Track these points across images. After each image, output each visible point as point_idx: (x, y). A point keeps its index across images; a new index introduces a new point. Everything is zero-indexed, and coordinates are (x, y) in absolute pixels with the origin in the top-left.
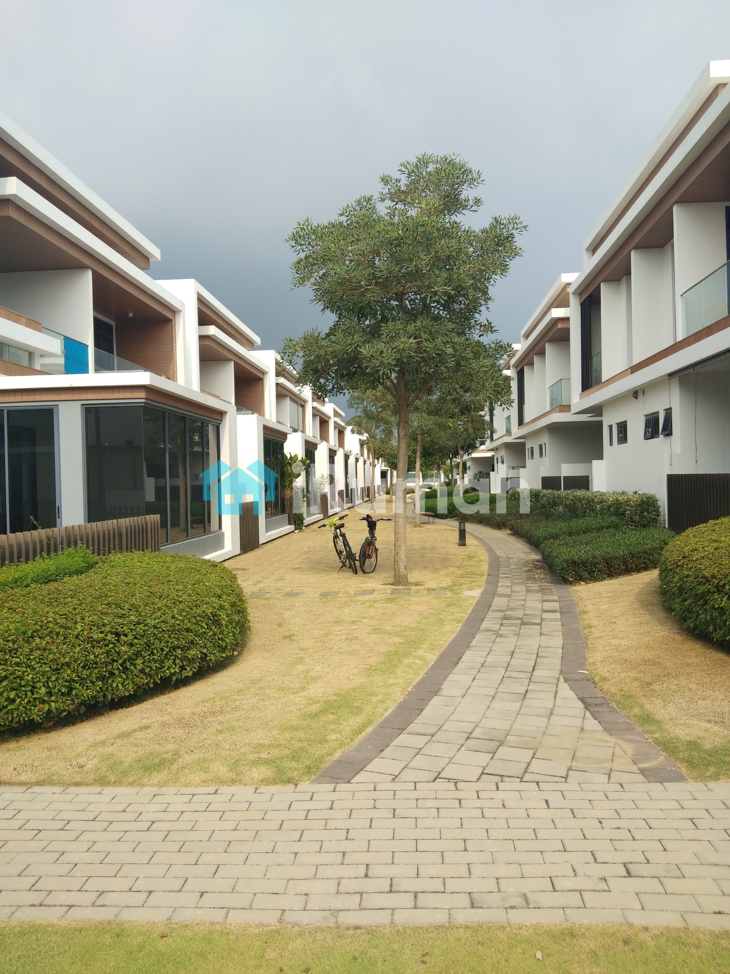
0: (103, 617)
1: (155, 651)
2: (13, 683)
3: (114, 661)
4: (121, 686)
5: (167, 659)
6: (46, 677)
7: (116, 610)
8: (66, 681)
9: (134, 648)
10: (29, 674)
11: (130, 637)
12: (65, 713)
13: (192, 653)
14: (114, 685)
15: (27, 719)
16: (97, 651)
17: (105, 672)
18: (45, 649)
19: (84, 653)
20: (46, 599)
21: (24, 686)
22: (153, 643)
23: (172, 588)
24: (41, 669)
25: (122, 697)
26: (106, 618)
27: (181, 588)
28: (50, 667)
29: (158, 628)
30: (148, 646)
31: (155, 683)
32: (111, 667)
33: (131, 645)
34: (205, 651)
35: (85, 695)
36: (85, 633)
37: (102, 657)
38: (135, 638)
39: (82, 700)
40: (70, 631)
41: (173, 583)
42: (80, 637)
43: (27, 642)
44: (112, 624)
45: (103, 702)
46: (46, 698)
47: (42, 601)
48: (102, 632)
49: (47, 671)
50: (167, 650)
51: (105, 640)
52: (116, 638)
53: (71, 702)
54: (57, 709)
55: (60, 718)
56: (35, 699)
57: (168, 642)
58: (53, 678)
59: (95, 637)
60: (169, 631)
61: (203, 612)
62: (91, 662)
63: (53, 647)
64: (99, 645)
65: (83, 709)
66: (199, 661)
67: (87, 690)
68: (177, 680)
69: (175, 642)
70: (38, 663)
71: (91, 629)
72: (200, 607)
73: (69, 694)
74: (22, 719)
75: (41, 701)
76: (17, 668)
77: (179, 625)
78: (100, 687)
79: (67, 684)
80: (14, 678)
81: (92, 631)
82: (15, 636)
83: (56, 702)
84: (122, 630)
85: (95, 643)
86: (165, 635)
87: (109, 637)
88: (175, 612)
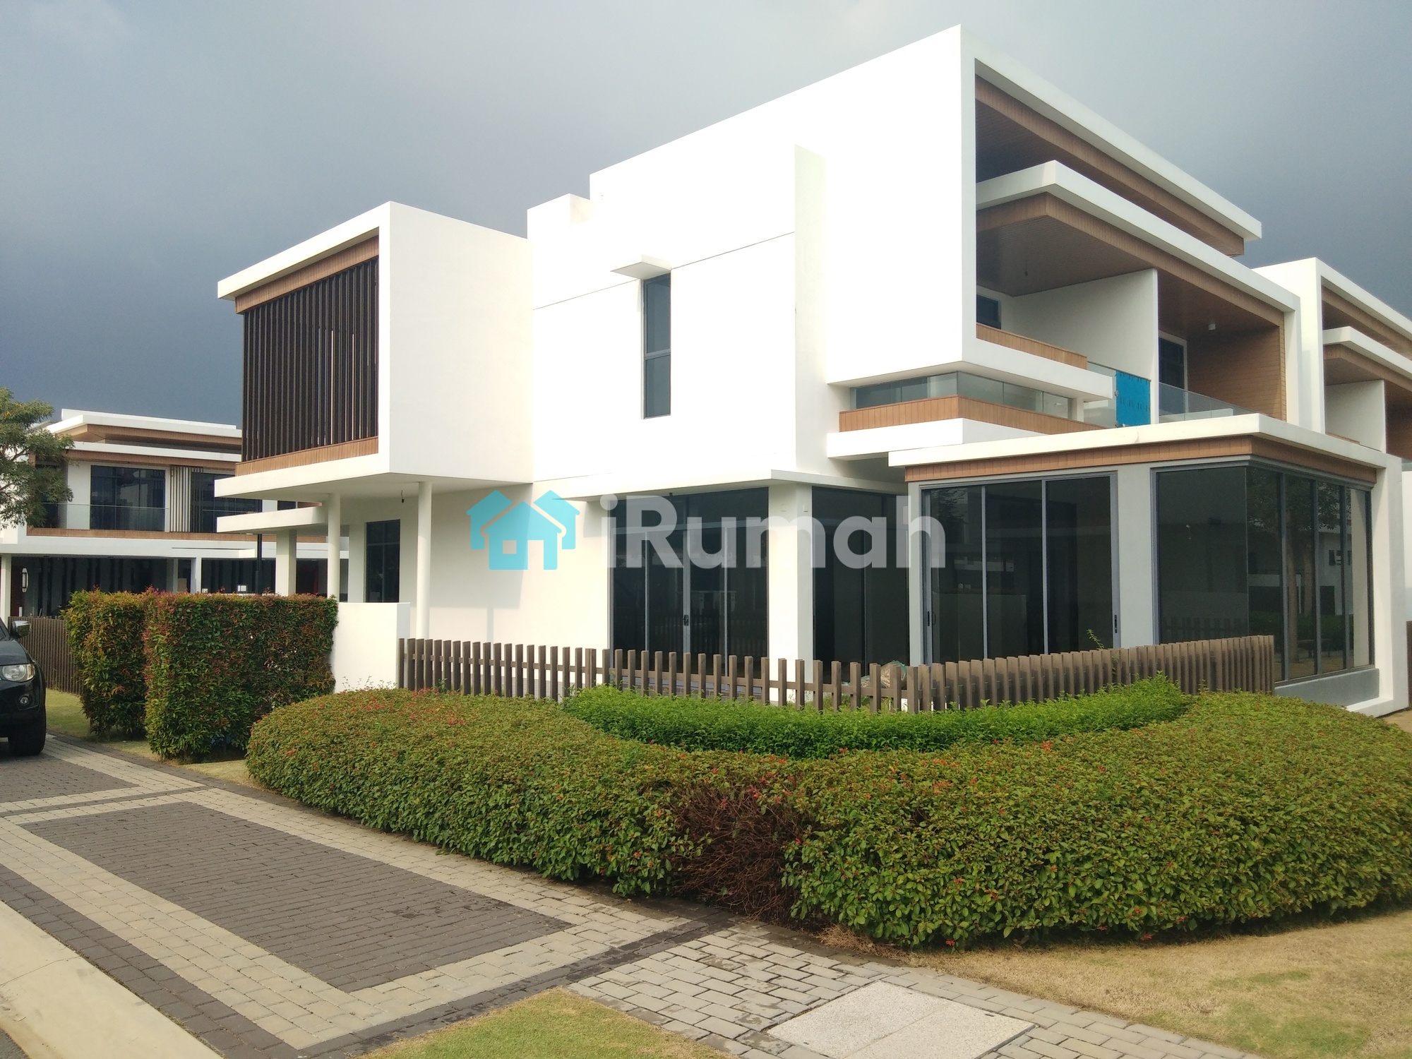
0: (1220, 791)
1: (1304, 857)
2: (1098, 867)
3: (1239, 861)
4: (1252, 903)
5: (1322, 872)
6: (1143, 867)
7: (1239, 784)
8: (1172, 878)
9: (1270, 846)
10: (1119, 858)
11: (1264, 828)
12: (1169, 926)
13: (1367, 869)
14: (1242, 899)
15: (1117, 923)
16: (1216, 842)
17: (1227, 875)
18: (1140, 827)
19: (1196, 841)
20: (1131, 752)
21: (1113, 875)
22: (1300, 844)
23: (1323, 760)
24: (1136, 855)
25: (1252, 918)
26: (1225, 794)
27: (1338, 760)
28: (1149, 854)
29: (1306, 820)
30: (1292, 845)
31: (1304, 908)
32: (1235, 870)
33: (1266, 841)
34: (1387, 869)
35: (1198, 904)
36: (1197, 812)
37: (1224, 851)
38: (1272, 831)
39: (1193, 910)
40: (1174, 806)
41: (1322, 750)
42: (1189, 816)
43: (1115, 812)
44: (1236, 804)
45: (1224, 920)
46: (1144, 898)
47: (1127, 755)
48: (1220, 815)
49: (1145, 859)
50: (1323, 857)
51: (1226, 827)
52: (1243, 827)
53: (1177, 910)
54: (1159, 917)
55: (1160, 931)
56: (1128, 895)
57: (1324, 845)
58: (1154, 871)
59: (1212, 819)
60: (1326, 828)
61: (1383, 805)
62: (1207, 856)
63: (1151, 826)
64: (1217, 833)
65: (1193, 925)
66: (1378, 885)
67: (1201, 896)
68: (1339, 908)
69: (1337, 848)
70: (1131, 845)
71: (1204, 807)
72: (1375, 796)
73: (1174, 898)
74: (1110, 921)
75: (1137, 901)
76: (1103, 847)
77: (1341, 820)
78: (1220, 898)
79: (1174, 883)
80: (1100, 861)
81: (1206, 810)
82: (1098, 802)
83: (1157, 906)
84: (1251, 815)
85: (1211, 829)
86: (1320, 834)
87: (1233, 823)
88: (1334, 798)
